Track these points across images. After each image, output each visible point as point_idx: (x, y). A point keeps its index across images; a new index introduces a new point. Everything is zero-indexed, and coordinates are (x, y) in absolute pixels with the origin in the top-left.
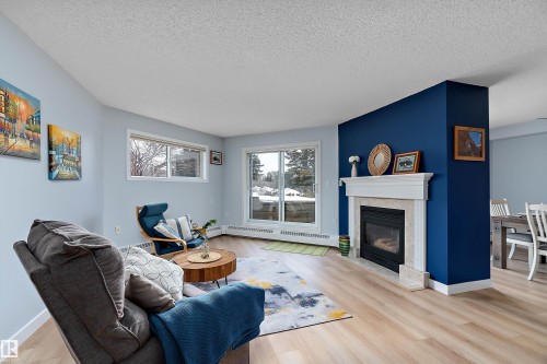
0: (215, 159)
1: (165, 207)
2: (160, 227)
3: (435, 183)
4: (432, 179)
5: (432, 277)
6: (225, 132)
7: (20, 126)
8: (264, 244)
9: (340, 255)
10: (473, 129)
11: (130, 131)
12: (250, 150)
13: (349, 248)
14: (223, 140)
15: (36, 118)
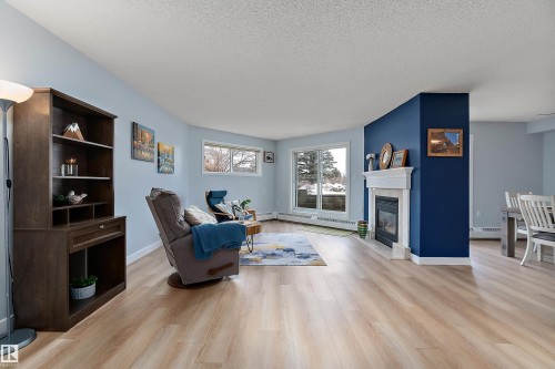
0: (269, 158)
1: (225, 193)
2: (220, 206)
3: (415, 175)
4: (413, 172)
5: (413, 252)
6: (275, 137)
7: (146, 145)
8: (302, 227)
9: (358, 238)
10: (448, 130)
11: (204, 141)
12: (296, 150)
13: (366, 231)
14: (275, 142)
15: (153, 141)
